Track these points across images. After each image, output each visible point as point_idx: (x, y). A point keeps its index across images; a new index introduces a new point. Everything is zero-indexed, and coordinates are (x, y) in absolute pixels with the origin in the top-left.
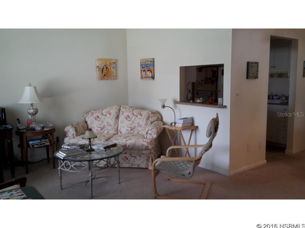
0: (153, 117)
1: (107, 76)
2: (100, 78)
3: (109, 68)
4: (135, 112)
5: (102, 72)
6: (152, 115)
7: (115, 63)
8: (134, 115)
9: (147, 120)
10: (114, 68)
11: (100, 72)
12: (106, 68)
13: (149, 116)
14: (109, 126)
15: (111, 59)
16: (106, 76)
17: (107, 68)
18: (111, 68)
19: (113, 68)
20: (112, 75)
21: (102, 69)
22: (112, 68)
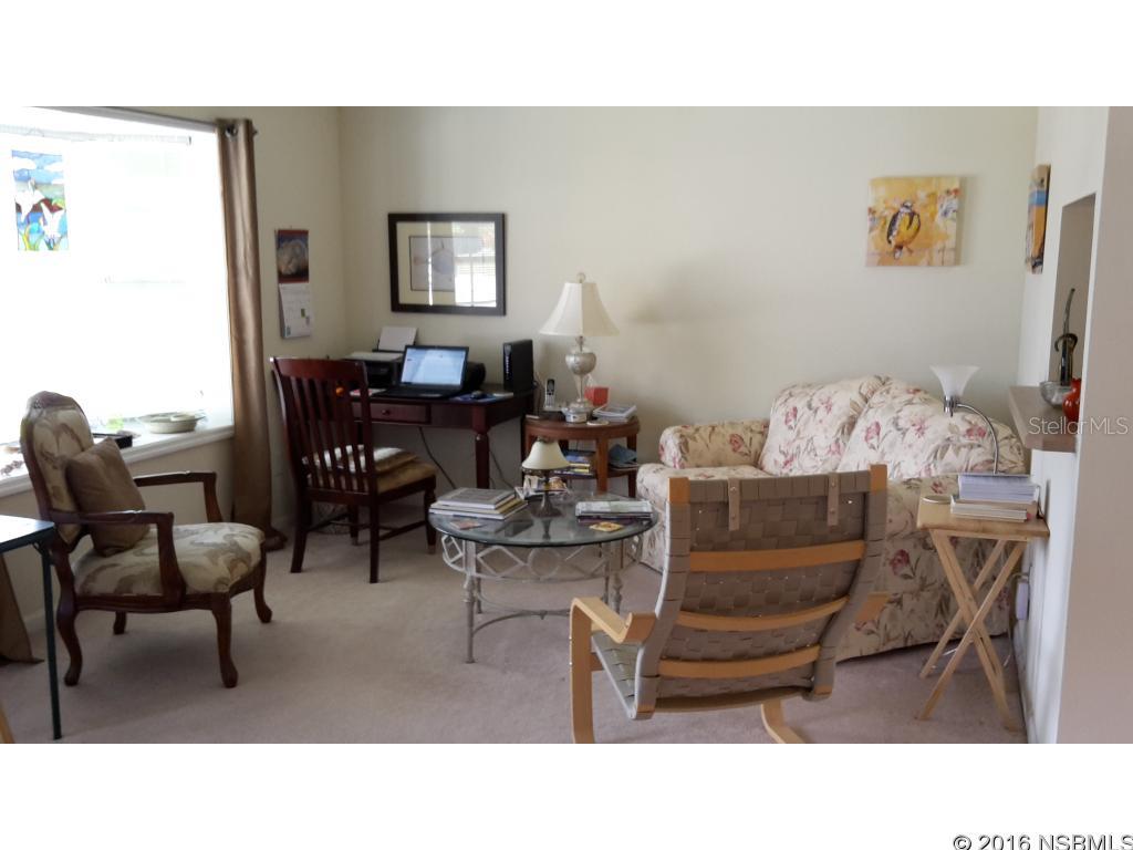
0: (964, 451)
1: (911, 251)
2: (877, 258)
3: (924, 215)
4: (908, 415)
5: (890, 233)
6: (965, 441)
7: (956, 191)
8: (897, 425)
9: (932, 459)
10: (950, 215)
11: (876, 233)
12: (908, 217)
13: (949, 439)
14: (809, 453)
15: (939, 178)
16: (904, 249)
17: (912, 215)
18: (933, 216)
19: (945, 213)
20: (939, 245)
21: (889, 219)
22: (938, 218)
